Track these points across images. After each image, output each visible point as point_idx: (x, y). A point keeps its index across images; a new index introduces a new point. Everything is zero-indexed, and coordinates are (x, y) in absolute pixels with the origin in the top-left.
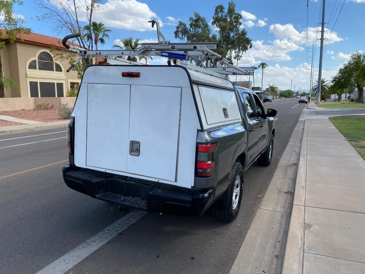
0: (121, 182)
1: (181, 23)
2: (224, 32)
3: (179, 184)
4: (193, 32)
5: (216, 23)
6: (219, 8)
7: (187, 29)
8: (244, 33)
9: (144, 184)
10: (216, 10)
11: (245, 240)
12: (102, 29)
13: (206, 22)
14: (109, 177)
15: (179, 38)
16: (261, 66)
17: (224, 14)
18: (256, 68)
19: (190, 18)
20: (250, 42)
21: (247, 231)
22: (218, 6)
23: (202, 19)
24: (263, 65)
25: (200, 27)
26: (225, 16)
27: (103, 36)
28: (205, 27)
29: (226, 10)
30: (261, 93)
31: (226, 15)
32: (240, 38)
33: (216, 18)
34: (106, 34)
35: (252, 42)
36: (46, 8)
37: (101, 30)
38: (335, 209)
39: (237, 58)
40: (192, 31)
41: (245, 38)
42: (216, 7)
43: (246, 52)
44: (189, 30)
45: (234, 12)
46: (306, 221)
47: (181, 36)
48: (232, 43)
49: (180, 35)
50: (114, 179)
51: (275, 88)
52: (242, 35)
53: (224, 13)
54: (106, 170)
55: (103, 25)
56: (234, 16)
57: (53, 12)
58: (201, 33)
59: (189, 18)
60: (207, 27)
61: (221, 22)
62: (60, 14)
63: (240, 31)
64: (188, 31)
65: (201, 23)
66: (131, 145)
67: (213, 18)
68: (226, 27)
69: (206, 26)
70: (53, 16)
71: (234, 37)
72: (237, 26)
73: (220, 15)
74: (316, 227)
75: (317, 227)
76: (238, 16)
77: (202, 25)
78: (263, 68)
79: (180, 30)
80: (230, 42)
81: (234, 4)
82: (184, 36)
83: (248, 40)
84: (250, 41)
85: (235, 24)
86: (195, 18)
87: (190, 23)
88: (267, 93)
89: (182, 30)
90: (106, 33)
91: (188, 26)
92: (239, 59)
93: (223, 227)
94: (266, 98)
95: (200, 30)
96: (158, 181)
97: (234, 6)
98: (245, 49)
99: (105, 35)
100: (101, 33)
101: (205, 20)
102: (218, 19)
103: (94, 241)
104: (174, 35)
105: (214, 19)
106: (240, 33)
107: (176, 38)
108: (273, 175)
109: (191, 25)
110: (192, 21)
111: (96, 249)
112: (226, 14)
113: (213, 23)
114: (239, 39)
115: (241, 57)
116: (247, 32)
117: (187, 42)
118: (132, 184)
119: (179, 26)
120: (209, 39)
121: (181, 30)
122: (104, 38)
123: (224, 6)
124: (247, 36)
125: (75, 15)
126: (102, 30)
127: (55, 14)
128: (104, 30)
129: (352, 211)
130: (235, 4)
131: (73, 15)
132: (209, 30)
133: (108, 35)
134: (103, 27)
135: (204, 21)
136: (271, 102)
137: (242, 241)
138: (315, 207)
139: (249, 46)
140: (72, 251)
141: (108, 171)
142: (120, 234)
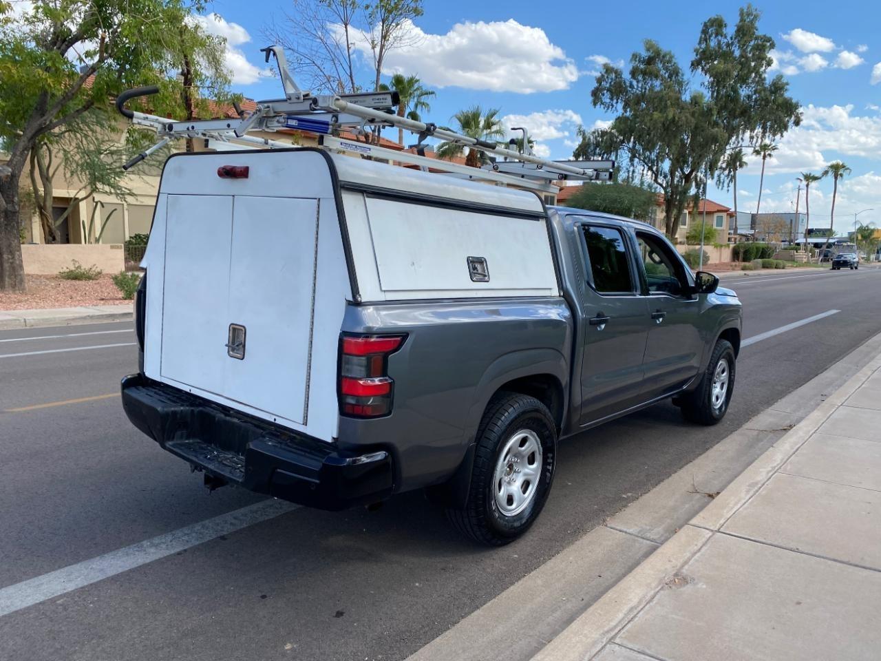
0: (217, 419)
1: (608, 69)
2: (722, 86)
3: (311, 430)
4: (639, 89)
5: (703, 63)
6: (712, 26)
7: (625, 82)
8: (778, 87)
9: (255, 426)
10: (704, 32)
11: (504, 594)
12: (415, 90)
13: (675, 63)
14: (200, 405)
15: (602, 106)
16: (830, 173)
17: (724, 41)
18: (815, 178)
19: (633, 55)
20: (796, 109)
21: (526, 573)
22: (710, 19)
23: (664, 57)
24: (837, 171)
25: (657, 77)
26: (728, 45)
27: (416, 106)
28: (670, 77)
29: (730, 30)
30: (829, 246)
31: (730, 42)
32: (767, 101)
33: (704, 52)
34: (422, 101)
35: (801, 110)
36: (290, 49)
37: (413, 92)
38: (800, 549)
39: (762, 153)
40: (637, 87)
41: (780, 100)
42: (705, 23)
43: (782, 136)
44: (628, 84)
45: (754, 33)
46: (686, 567)
47: (608, 101)
48: (745, 112)
49: (606, 98)
50: (208, 410)
51: (873, 231)
52: (772, 92)
53: (726, 37)
54: (191, 388)
55: (417, 81)
56: (752, 43)
57: (302, 57)
58: (661, 90)
59: (631, 57)
60: (677, 75)
61: (716, 62)
62: (318, 62)
63: (768, 82)
64: (626, 87)
65: (660, 66)
66: (231, 332)
67: (696, 51)
68: (727, 74)
69: (675, 72)
70: (304, 65)
71: (749, 97)
72: (759, 70)
73: (713, 43)
74: (702, 586)
75: (704, 586)
76: (765, 43)
77: (663, 72)
78: (836, 178)
79: (605, 85)
80: (738, 111)
81: (754, 13)
82: (615, 101)
83: (791, 104)
84: (796, 106)
85: (753, 64)
86: (645, 54)
87: (631, 68)
88: (848, 246)
89: (610, 85)
90: (423, 99)
91: (626, 76)
92: (770, 155)
93: (470, 557)
94: (842, 259)
95: (657, 83)
96: (275, 420)
97: (756, 17)
98: (781, 127)
99: (421, 103)
100: (412, 99)
101: (671, 57)
102: (708, 53)
103: (156, 546)
104: (591, 99)
105: (697, 55)
106: (767, 86)
107: (595, 104)
108: (707, 449)
109: (634, 73)
110: (637, 63)
111: (148, 561)
112: (731, 38)
113: (695, 65)
114: (763, 103)
115: (774, 149)
116: (787, 84)
117: (623, 114)
118: (234, 423)
119: (603, 76)
120: (678, 105)
121: (608, 85)
122: (419, 112)
123: (726, 19)
124: (787, 95)
125: (348, 62)
126: (415, 93)
127: (308, 61)
128: (418, 92)
129: (846, 560)
130: (758, 12)
131: (342, 60)
132: (680, 84)
133: (428, 105)
134: (416, 86)
135: (669, 62)
136: (856, 268)
137: (492, 595)
138: (740, 537)
139: (793, 118)
140: (98, 558)
141: (195, 392)
142: (223, 538)
